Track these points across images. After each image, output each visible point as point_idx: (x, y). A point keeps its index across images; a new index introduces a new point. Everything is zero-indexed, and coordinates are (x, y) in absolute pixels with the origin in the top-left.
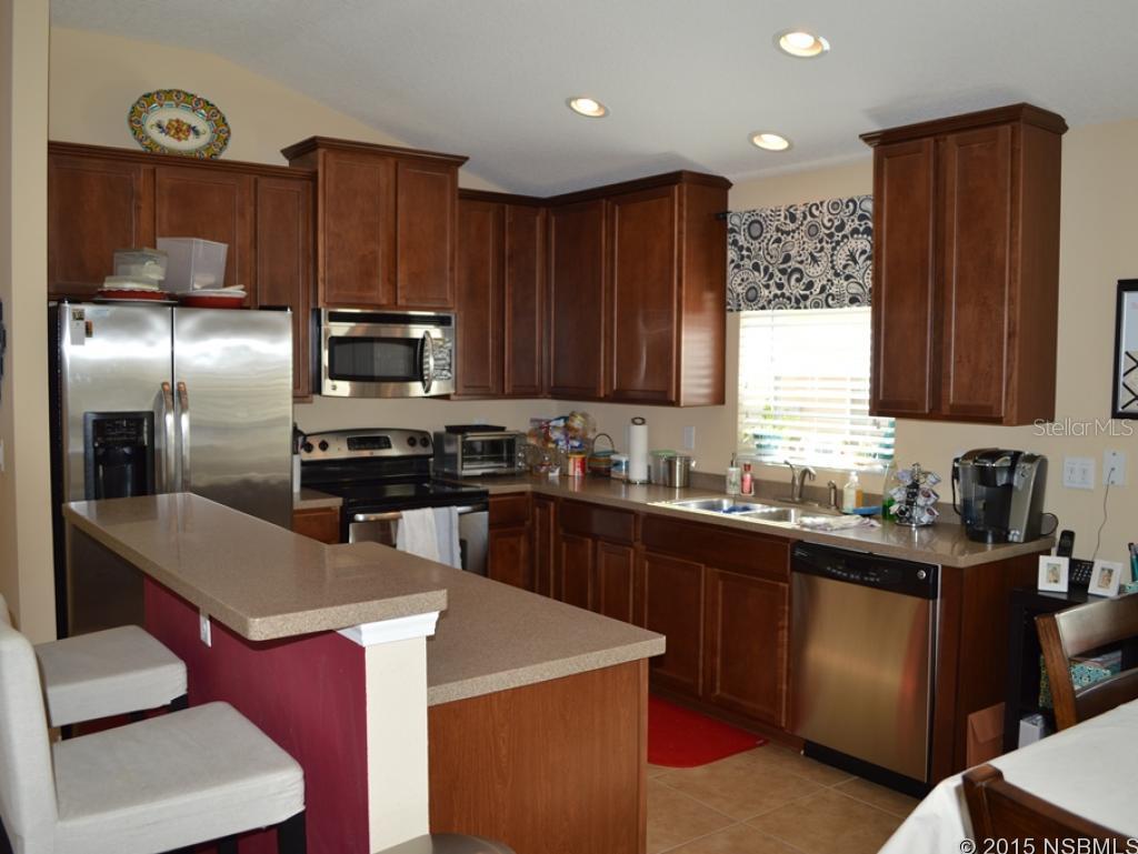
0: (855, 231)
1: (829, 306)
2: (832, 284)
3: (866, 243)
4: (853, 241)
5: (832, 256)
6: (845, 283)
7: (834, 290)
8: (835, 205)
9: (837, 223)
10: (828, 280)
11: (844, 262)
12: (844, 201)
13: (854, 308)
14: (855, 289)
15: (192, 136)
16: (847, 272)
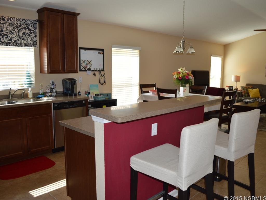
0: (25, 28)
1: (17, 46)
2: (19, 40)
3: (28, 31)
4: (24, 30)
5: (18, 33)
6: (23, 41)
7: (19, 42)
8: (19, 19)
9: (19, 24)
10: (17, 39)
11: (22, 35)
12: (22, 19)
13: (26, 47)
14: (25, 42)
16: (23, 38)
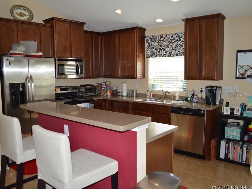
0: (177, 40)
1: (171, 56)
2: (172, 52)
3: (180, 43)
4: (177, 42)
5: (172, 45)
6: (175, 51)
7: (172, 53)
8: (172, 34)
9: (173, 38)
10: (171, 51)
11: (175, 47)
12: (175, 34)
13: (177, 57)
14: (177, 53)
15: (24, 16)
16: (175, 49)
